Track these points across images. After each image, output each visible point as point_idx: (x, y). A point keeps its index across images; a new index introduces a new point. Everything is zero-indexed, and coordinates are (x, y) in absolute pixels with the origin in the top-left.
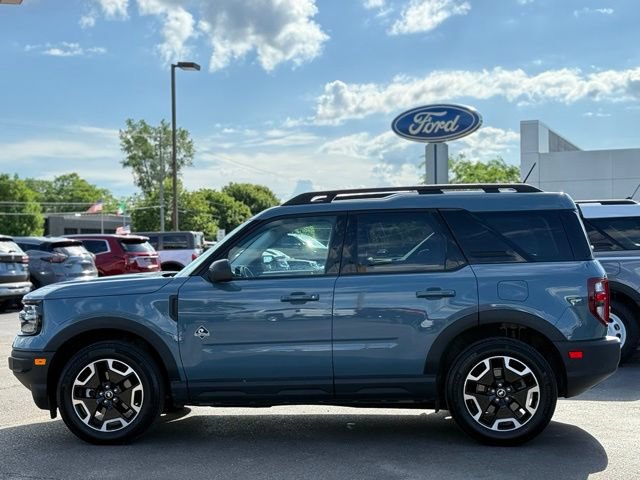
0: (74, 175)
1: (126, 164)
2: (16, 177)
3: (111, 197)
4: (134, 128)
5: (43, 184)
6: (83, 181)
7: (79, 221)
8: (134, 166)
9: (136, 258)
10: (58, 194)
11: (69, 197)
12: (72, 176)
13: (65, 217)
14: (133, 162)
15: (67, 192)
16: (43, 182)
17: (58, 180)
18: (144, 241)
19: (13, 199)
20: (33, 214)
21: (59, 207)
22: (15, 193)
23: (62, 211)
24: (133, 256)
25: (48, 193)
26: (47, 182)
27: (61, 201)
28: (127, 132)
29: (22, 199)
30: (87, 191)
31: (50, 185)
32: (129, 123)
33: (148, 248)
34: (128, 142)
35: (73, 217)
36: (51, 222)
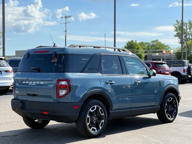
0: (157, 40)
1: (175, 36)
2: (136, 41)
3: (170, 48)
4: (178, 23)
5: (146, 43)
6: (160, 42)
7: (157, 56)
8: (178, 36)
9: (161, 70)
10: (152, 47)
11: (155, 48)
12: (156, 41)
13: (153, 55)
14: (178, 35)
15: (154, 46)
16: (147, 43)
17: (151, 42)
18: (164, 64)
19: (135, 49)
20: (141, 54)
21: (152, 51)
22: (135, 47)
23: (152, 53)
24: (160, 69)
25: (148, 47)
26: (148, 43)
27: (152, 49)
28: (176, 24)
29: (138, 49)
30: (161, 46)
31: (149, 44)
32: (177, 21)
33: (166, 66)
34: (176, 28)
35: (155, 55)
36: (148, 56)
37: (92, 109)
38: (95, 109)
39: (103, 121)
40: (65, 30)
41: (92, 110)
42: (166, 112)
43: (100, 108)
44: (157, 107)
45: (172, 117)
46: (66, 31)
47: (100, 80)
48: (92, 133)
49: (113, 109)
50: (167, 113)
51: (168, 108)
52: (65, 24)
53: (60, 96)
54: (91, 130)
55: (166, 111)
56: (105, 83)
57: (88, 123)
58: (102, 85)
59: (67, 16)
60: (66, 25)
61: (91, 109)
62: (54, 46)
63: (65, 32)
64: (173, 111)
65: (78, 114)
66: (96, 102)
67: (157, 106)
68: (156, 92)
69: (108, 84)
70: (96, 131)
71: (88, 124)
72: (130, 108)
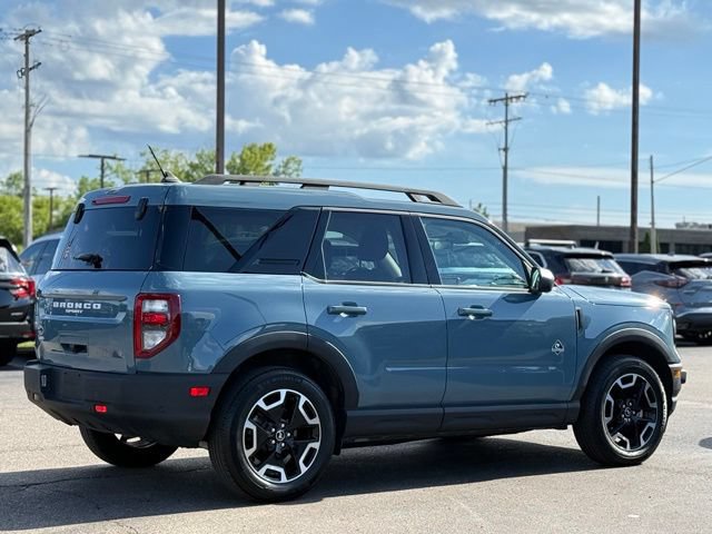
37: (268, 401)
38: (281, 401)
39: (316, 445)
40: (503, 146)
41: (267, 404)
42: (609, 426)
43: (303, 399)
44: (565, 405)
45: (635, 445)
46: (506, 150)
47: (304, 298)
48: (264, 485)
49: (359, 405)
50: (610, 431)
51: (618, 411)
52: (504, 124)
53: (146, 352)
54: (260, 475)
55: (605, 421)
56: (328, 309)
57: (248, 448)
58: (312, 316)
59: (509, 96)
60: (506, 128)
61: (264, 400)
62: (164, 181)
63: (503, 153)
64: (642, 424)
65: (209, 417)
66: (288, 375)
67: (566, 402)
68: (557, 348)
69: (337, 313)
70: (284, 479)
71: (248, 453)
72: (441, 405)
